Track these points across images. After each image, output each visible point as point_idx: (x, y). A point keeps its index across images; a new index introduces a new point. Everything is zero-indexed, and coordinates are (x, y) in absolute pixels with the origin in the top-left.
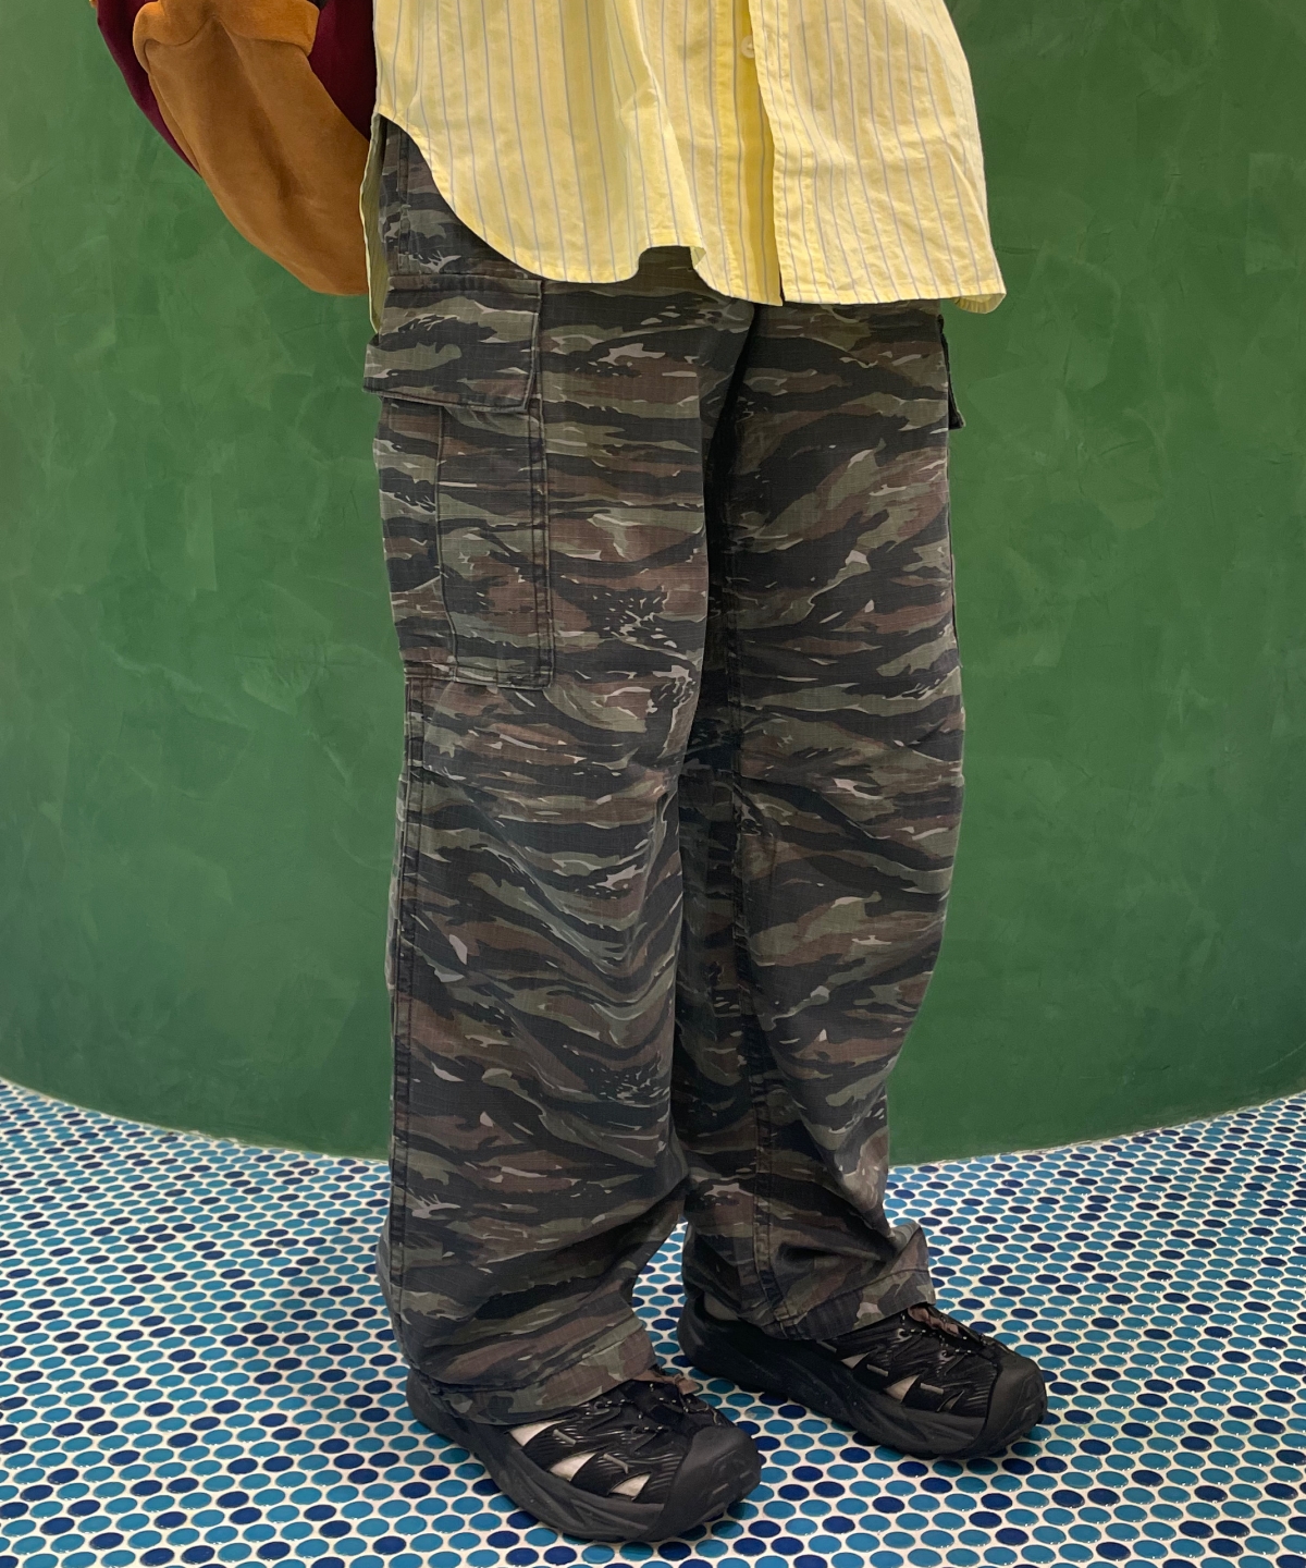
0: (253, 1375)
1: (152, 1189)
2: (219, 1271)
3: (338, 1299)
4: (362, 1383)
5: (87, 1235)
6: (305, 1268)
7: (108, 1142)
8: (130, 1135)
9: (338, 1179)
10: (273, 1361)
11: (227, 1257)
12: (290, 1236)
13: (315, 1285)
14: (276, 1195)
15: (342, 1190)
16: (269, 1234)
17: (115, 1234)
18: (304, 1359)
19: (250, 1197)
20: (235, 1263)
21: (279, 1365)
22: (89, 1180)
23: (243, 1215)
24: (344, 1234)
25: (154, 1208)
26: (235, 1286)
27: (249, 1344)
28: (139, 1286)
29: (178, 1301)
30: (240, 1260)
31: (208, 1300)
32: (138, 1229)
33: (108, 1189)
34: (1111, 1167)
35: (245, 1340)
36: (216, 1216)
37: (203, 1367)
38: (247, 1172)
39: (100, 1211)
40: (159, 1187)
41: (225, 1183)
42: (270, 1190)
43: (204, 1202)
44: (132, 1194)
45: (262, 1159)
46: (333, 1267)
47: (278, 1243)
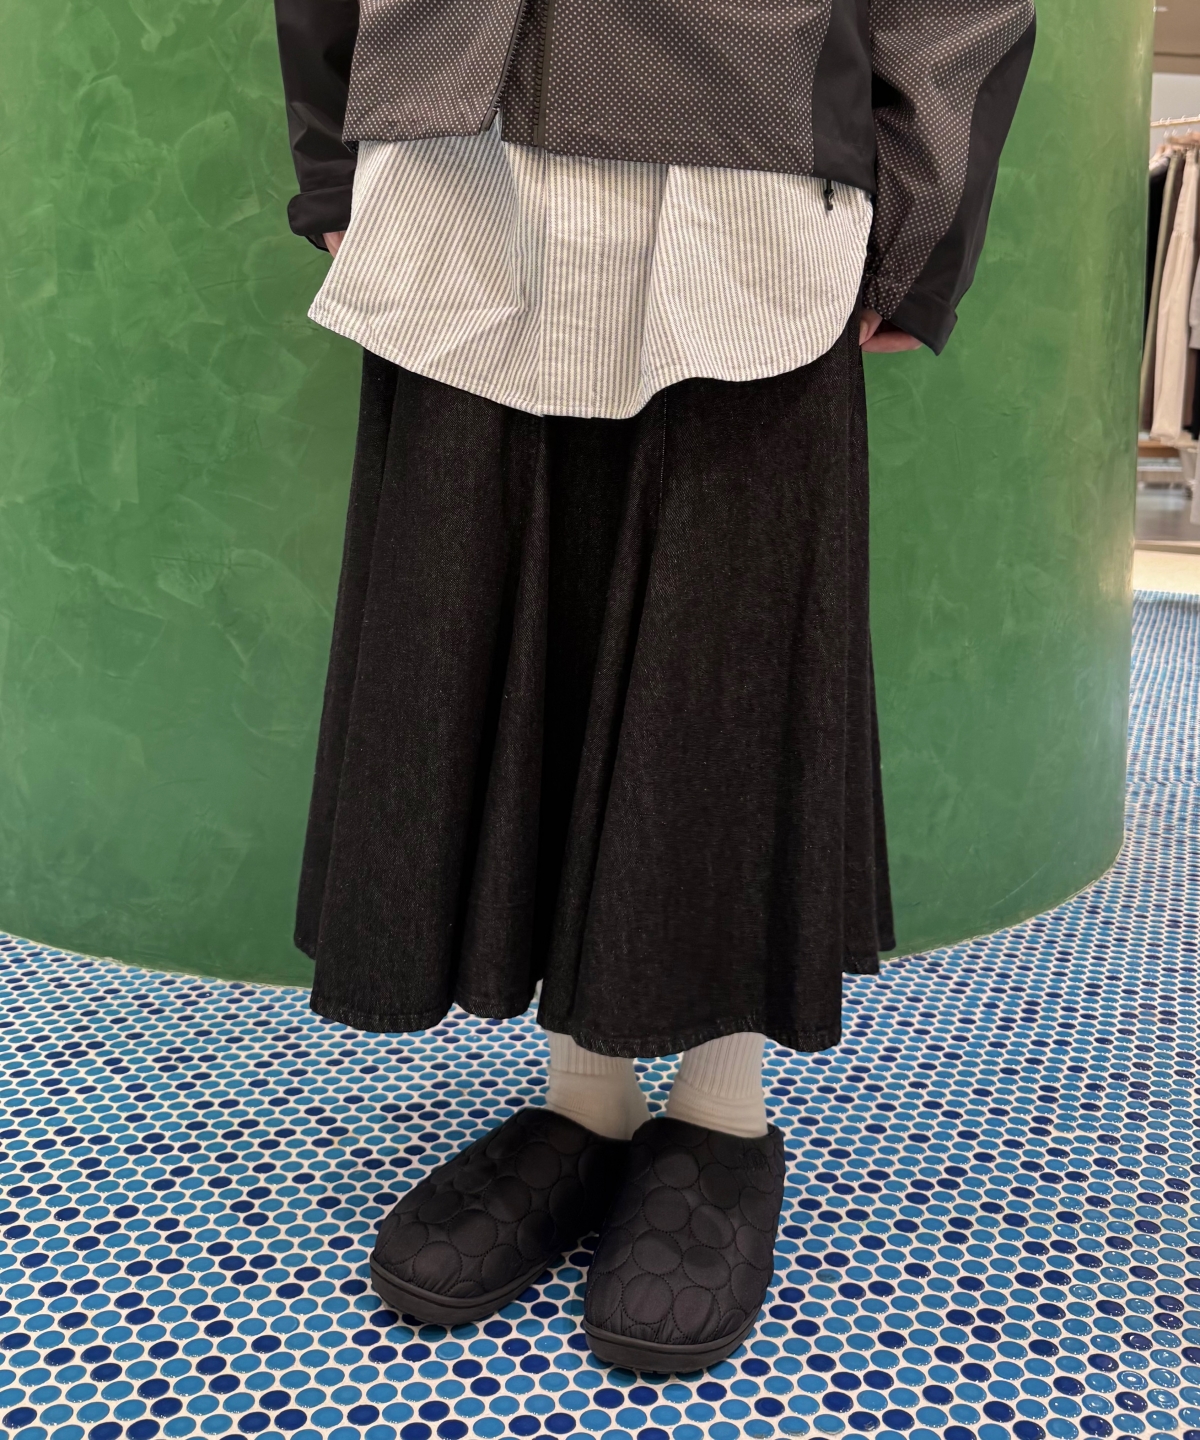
1: (70, 1009)
3: (226, 1111)
6: (199, 1083)
9: (230, 1001)
11: (132, 1072)
12: (186, 1053)
13: (206, 1098)
14: (176, 1016)
15: (233, 1011)
16: (169, 1051)
17: (36, 1050)
19: (154, 1017)
20: (138, 1078)
22: (16, 1001)
23: (147, 1033)
25: (71, 1027)
26: (138, 1099)
29: (88, 1112)
30: (143, 1075)
31: (114, 1111)
32: (56, 1046)
33: (32, 1010)
34: (874, 988)
35: (145, 1149)
36: (124, 1034)
39: (24, 1029)
40: (76, 1008)
41: (131, 1005)
44: (51, 1014)
46: (223, 1082)
47: (177, 1059)
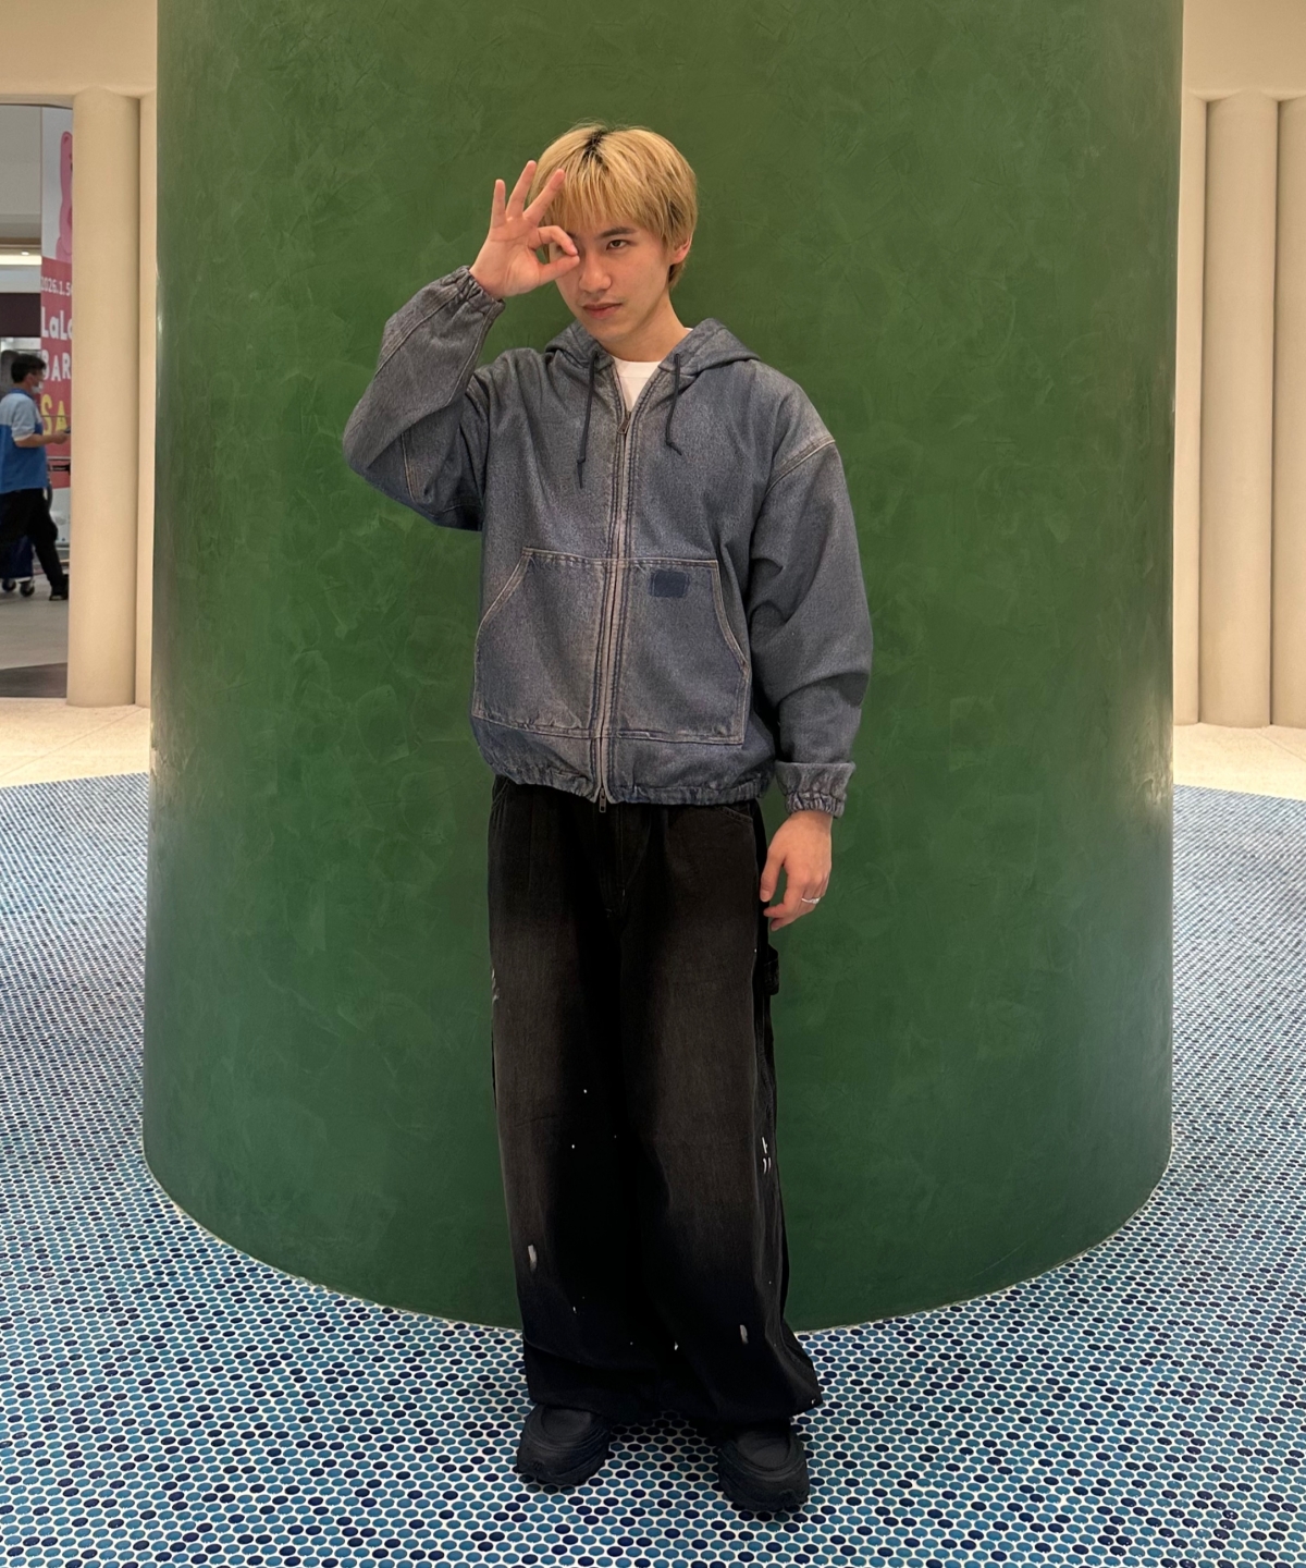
0: (310, 1469)
2: (302, 1392)
4: (366, 1480)
7: (250, 1283)
8: (265, 1277)
10: (322, 1460)
18: (339, 1461)
21: (325, 1464)
24: (376, 1369)
27: (310, 1448)
37: (283, 1461)
38: (329, 1314)
42: (341, 1330)
43: (301, 1337)
45: (338, 1304)
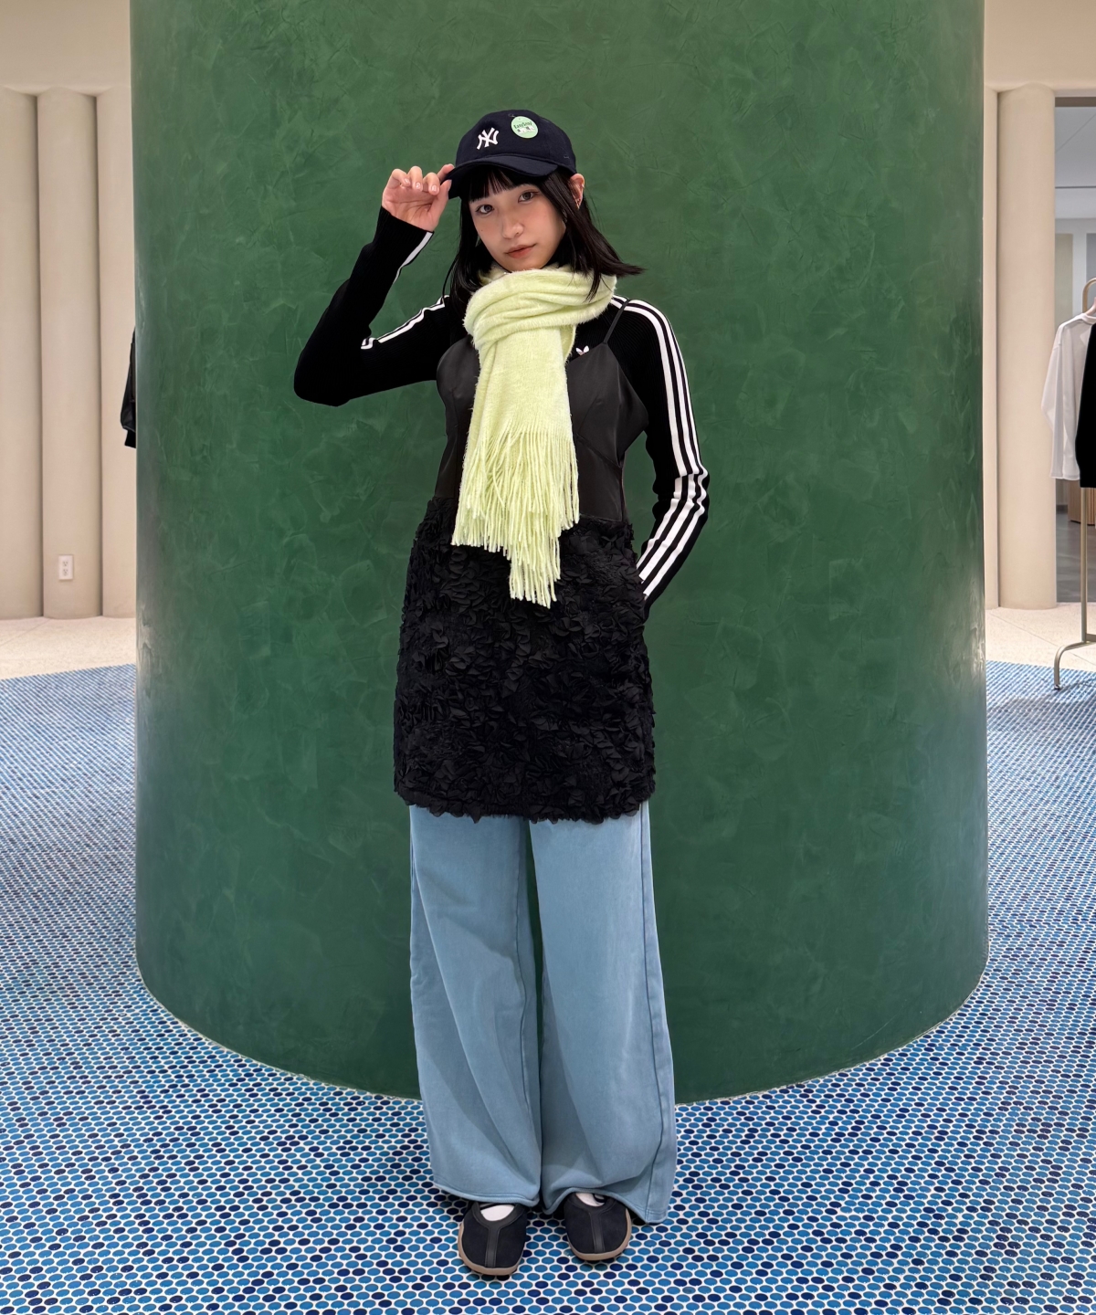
1: (285, 1112)
3: (379, 1183)
5: (257, 1140)
6: (363, 1164)
9: (375, 1108)
11: (325, 1156)
12: (354, 1144)
13: (368, 1175)
14: (346, 1118)
15: (377, 1115)
16: (344, 1143)
17: (271, 1140)
19: (333, 1119)
20: (329, 1160)
22: (253, 1105)
23: (331, 1130)
25: (287, 1124)
26: (331, 1174)
28: (286, 1172)
29: (305, 1182)
30: (331, 1159)
31: (319, 1181)
32: (281, 1137)
33: (263, 1111)
34: (764, 1109)
35: (338, 1205)
36: (318, 1130)
39: (262, 1125)
40: (288, 1111)
46: (376, 1164)
47: (350, 1148)
